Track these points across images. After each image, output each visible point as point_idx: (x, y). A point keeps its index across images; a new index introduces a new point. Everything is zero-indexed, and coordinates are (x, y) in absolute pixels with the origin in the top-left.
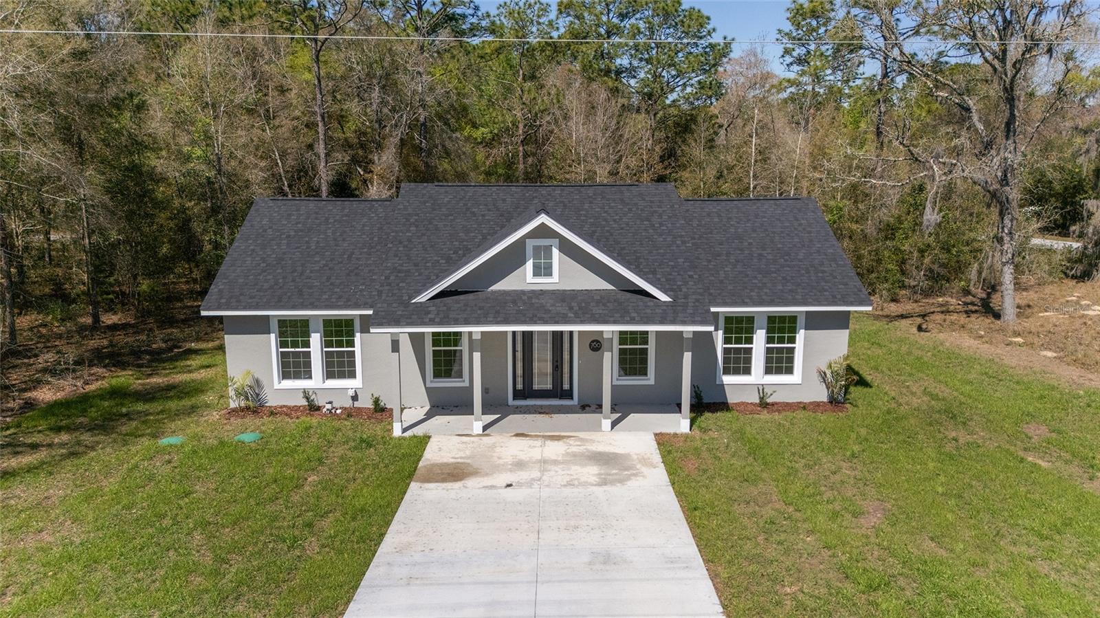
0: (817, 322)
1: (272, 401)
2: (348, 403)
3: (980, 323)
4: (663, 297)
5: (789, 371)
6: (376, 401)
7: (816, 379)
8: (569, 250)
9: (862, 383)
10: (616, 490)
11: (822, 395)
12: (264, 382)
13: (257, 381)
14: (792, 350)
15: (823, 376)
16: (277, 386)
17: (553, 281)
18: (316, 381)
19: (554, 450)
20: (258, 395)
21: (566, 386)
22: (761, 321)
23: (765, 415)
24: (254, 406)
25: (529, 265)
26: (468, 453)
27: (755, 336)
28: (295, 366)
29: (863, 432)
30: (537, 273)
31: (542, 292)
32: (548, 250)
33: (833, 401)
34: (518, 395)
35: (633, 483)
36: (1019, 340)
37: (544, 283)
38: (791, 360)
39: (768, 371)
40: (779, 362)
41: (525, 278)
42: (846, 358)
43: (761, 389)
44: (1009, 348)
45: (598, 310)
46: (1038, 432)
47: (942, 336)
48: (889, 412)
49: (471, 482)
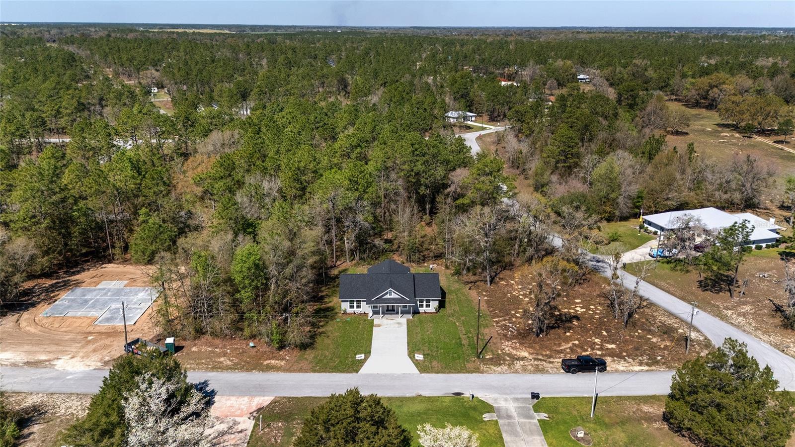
0: (434, 300)
1: (348, 312)
2: (359, 312)
4: (408, 299)
5: (429, 307)
6: (365, 313)
10: (398, 330)
14: (430, 304)
17: (393, 296)
18: (355, 309)
19: (392, 321)
21: (394, 309)
23: (426, 314)
24: (345, 313)
26: (380, 322)
27: (424, 302)
28: (352, 307)
32: (391, 292)
33: (436, 311)
34: (387, 311)
35: (401, 328)
36: (485, 293)
37: (391, 297)
39: (426, 307)
41: (388, 296)
43: (425, 310)
45: (401, 302)
49: (381, 327)
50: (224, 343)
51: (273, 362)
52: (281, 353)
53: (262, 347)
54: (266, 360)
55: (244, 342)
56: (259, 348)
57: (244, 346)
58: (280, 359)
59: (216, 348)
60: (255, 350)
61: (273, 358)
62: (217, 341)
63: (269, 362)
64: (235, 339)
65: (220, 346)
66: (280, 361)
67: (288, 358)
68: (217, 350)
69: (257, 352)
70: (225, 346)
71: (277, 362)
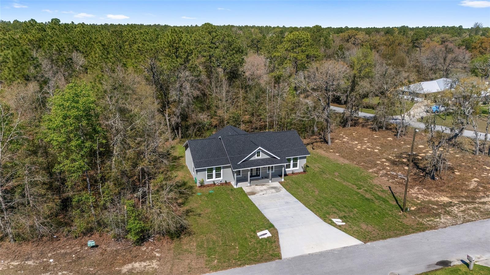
0: (301, 158)
1: (206, 184)
2: (220, 182)
3: (324, 145)
4: (279, 158)
5: (297, 167)
6: (226, 181)
7: (301, 168)
8: (263, 151)
9: (308, 167)
10: (279, 193)
11: (302, 170)
12: (204, 180)
14: (297, 163)
15: (302, 167)
16: (207, 181)
17: (260, 157)
18: (214, 179)
19: (264, 187)
20: (203, 183)
21: (258, 174)
22: (292, 159)
23: (294, 176)
24: (202, 185)
25: (256, 155)
26: (251, 190)
27: (291, 162)
28: (210, 176)
29: (311, 177)
30: (257, 156)
31: (259, 159)
32: (259, 152)
33: (304, 171)
35: (281, 191)
36: (332, 151)
37: (259, 158)
38: (297, 165)
39: (293, 167)
40: (295, 165)
41: (256, 157)
42: (306, 163)
43: (293, 171)
44: (330, 153)
45: (269, 162)
46: (336, 174)
47: (318, 151)
48: (314, 173)
49: (257, 194)
50: (40, 248)
51: (137, 265)
52: (144, 248)
53: (108, 244)
54: (124, 264)
55: (76, 242)
56: (104, 247)
57: (78, 248)
58: (147, 259)
59: (28, 259)
60: (98, 251)
61: (135, 258)
62: (27, 248)
63: (130, 266)
64: (58, 239)
65: (33, 255)
66: (148, 263)
67: (157, 255)
68: (30, 263)
69: (102, 254)
70: (42, 254)
71: (144, 264)
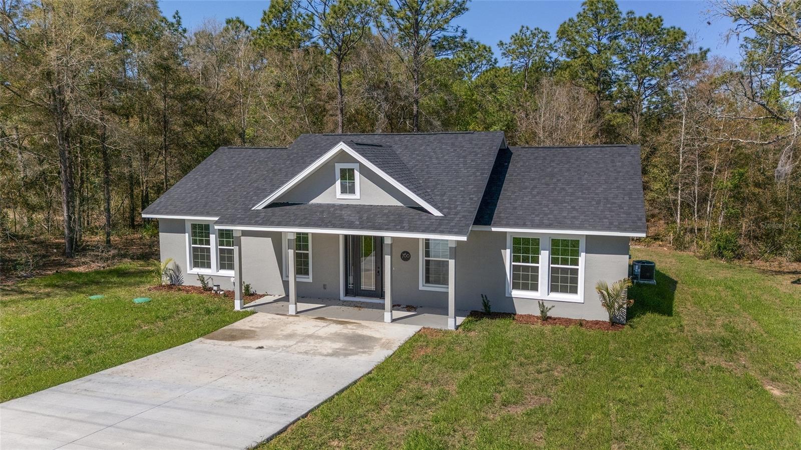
0: (597, 246)
1: (186, 282)
2: (231, 288)
4: (436, 213)
5: (573, 290)
7: (598, 301)
8: (367, 173)
11: (603, 316)
12: (182, 269)
13: (177, 267)
14: (576, 272)
15: (605, 297)
16: (189, 272)
18: (214, 269)
20: (178, 277)
22: (545, 243)
25: (338, 183)
27: (540, 256)
28: (201, 258)
30: (344, 191)
31: (348, 206)
33: (614, 323)
34: (348, 292)
37: (349, 198)
39: (552, 288)
40: (564, 280)
41: (334, 195)
43: (541, 304)
45: (380, 221)
